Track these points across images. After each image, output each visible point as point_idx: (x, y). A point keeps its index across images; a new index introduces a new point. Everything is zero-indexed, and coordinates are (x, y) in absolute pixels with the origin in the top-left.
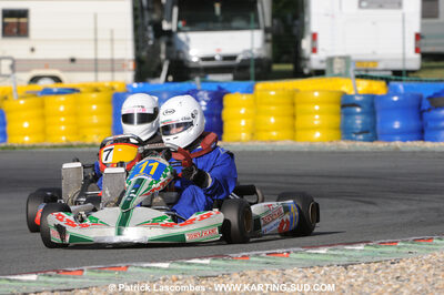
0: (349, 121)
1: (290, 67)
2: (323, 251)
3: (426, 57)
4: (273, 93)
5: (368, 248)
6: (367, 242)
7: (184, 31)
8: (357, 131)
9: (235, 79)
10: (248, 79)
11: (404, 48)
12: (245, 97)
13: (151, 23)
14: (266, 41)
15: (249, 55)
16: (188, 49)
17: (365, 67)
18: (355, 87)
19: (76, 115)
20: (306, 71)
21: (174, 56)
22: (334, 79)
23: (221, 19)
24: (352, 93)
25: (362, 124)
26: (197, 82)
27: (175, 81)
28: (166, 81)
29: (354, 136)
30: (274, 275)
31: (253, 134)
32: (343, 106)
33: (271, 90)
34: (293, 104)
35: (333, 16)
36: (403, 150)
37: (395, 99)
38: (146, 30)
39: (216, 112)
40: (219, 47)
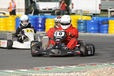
0: (80, 27)
3: (102, 10)
8: (81, 30)
11: (96, 8)
12: (51, 20)
17: (86, 12)
19: (6, 23)
21: (36, 8)
25: (82, 28)
29: (81, 31)
32: (78, 23)
36: (93, 35)
37: (92, 21)
39: (44, 23)
40: (47, 6)
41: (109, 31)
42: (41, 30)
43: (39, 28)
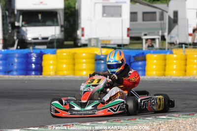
0: (99, 67)
1: (72, 43)
2: (88, 124)
3: (132, 38)
4: (65, 54)
5: (108, 123)
6: (107, 120)
7: (25, 27)
9: (48, 48)
10: (53, 48)
11: (122, 35)
12: (52, 56)
13: (10, 23)
14: (62, 31)
15: (54, 37)
16: (27, 34)
17: (105, 42)
18: (101, 51)
20: (79, 45)
21: (20, 37)
22: (92, 48)
23: (41, 21)
24: (100, 54)
25: (104, 68)
26: (31, 49)
27: (21, 48)
28: (17, 48)
31: (56, 72)
32: (96, 60)
33: (64, 53)
34: (74, 59)
35: (91, 21)
38: (8, 25)
39: (40, 62)
40: (40, 33)
41: (147, 73)
42: (36, 72)
43: (32, 70)
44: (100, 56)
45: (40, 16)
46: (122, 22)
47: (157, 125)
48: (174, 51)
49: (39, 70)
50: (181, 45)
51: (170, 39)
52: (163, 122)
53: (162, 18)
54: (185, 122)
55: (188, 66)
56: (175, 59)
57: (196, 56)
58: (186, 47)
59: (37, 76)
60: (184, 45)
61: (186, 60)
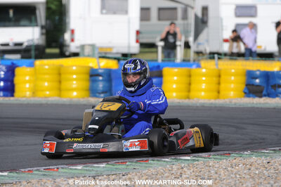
0: (95, 85)
1: (56, 51)
2: (79, 167)
3: (143, 45)
4: (47, 67)
5: (108, 166)
6: (107, 162)
8: (100, 92)
9: (22, 57)
10: (30, 58)
11: (129, 39)
12: (29, 69)
14: (42, 34)
15: (31, 43)
17: (105, 51)
18: (99, 63)
20: (67, 54)
22: (85, 58)
23: (13, 19)
24: (97, 67)
25: (103, 87)
29: (97, 95)
30: (49, 182)
31: (34, 93)
32: (91, 76)
34: (59, 73)
35: (84, 19)
39: (11, 78)
40: (11, 37)
42: (6, 93)
44: (97, 70)
45: (11, 12)
46: (129, 22)
47: (178, 169)
48: (203, 63)
49: (10, 89)
50: (212, 55)
51: (197, 47)
52: (186, 165)
53: (185, 17)
54: (217, 166)
55: (222, 85)
56: (204, 75)
57: (233, 71)
58: (219, 58)
59: (7, 99)
60: (216, 56)
61: (219, 76)
